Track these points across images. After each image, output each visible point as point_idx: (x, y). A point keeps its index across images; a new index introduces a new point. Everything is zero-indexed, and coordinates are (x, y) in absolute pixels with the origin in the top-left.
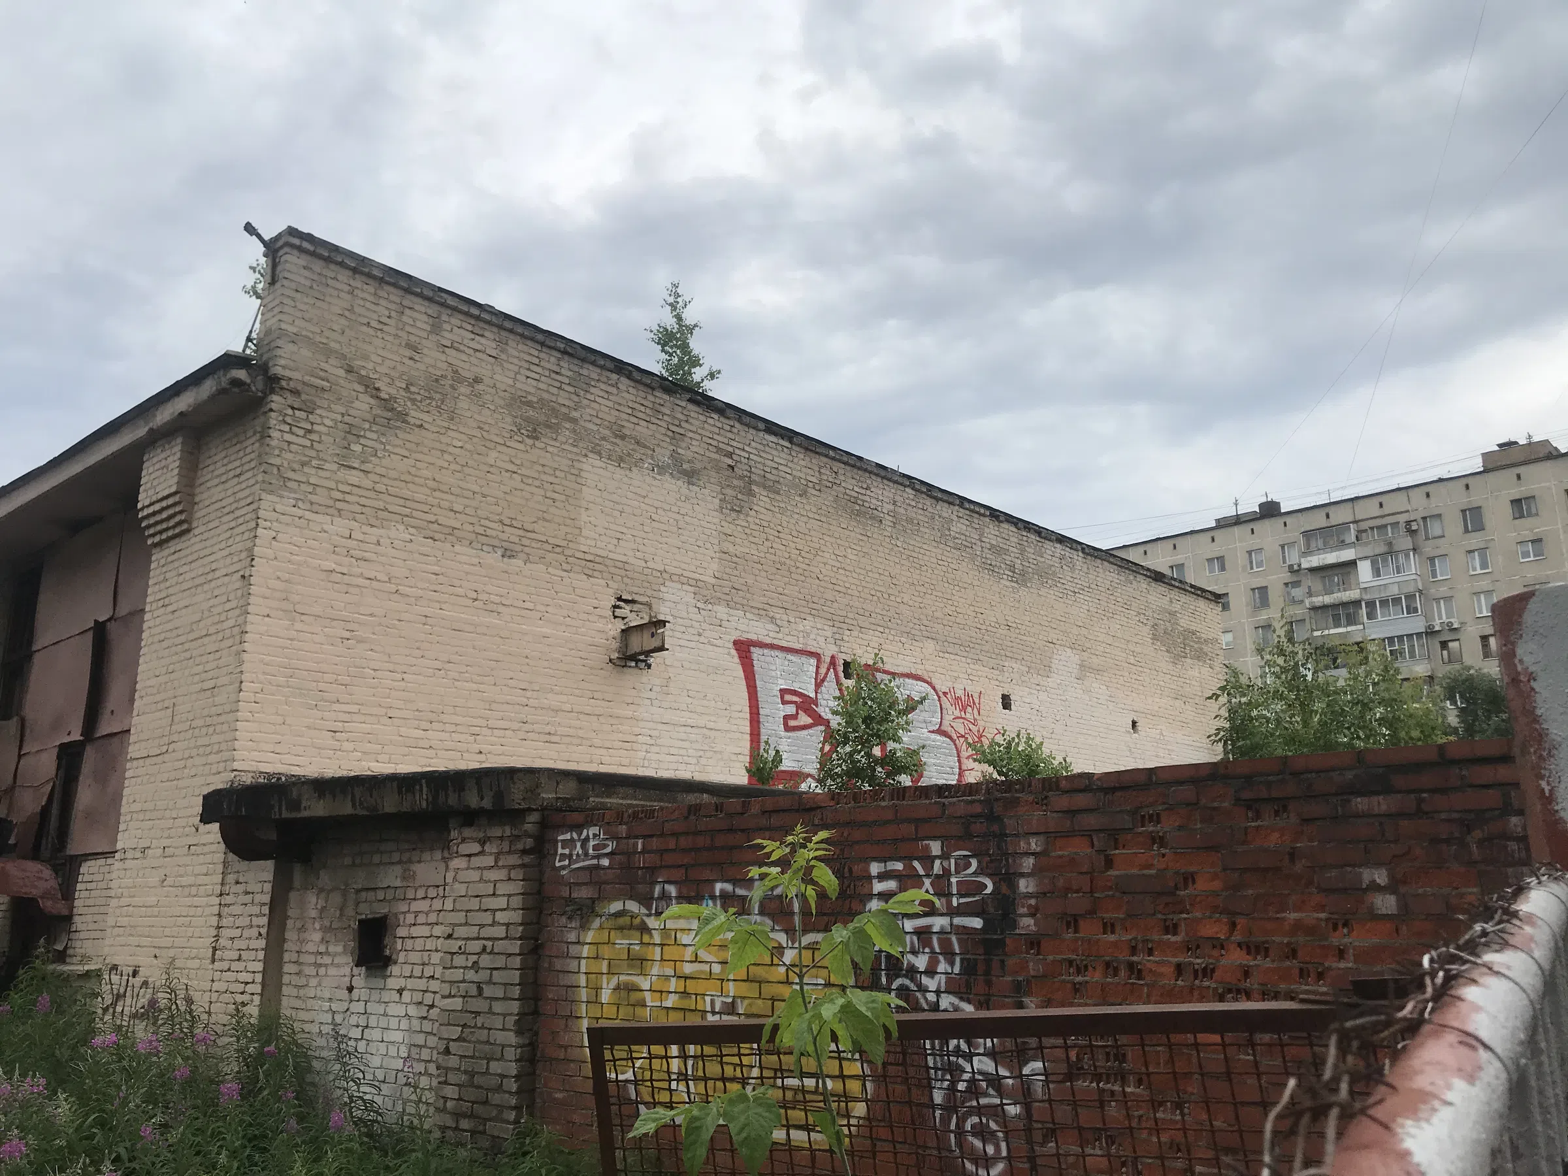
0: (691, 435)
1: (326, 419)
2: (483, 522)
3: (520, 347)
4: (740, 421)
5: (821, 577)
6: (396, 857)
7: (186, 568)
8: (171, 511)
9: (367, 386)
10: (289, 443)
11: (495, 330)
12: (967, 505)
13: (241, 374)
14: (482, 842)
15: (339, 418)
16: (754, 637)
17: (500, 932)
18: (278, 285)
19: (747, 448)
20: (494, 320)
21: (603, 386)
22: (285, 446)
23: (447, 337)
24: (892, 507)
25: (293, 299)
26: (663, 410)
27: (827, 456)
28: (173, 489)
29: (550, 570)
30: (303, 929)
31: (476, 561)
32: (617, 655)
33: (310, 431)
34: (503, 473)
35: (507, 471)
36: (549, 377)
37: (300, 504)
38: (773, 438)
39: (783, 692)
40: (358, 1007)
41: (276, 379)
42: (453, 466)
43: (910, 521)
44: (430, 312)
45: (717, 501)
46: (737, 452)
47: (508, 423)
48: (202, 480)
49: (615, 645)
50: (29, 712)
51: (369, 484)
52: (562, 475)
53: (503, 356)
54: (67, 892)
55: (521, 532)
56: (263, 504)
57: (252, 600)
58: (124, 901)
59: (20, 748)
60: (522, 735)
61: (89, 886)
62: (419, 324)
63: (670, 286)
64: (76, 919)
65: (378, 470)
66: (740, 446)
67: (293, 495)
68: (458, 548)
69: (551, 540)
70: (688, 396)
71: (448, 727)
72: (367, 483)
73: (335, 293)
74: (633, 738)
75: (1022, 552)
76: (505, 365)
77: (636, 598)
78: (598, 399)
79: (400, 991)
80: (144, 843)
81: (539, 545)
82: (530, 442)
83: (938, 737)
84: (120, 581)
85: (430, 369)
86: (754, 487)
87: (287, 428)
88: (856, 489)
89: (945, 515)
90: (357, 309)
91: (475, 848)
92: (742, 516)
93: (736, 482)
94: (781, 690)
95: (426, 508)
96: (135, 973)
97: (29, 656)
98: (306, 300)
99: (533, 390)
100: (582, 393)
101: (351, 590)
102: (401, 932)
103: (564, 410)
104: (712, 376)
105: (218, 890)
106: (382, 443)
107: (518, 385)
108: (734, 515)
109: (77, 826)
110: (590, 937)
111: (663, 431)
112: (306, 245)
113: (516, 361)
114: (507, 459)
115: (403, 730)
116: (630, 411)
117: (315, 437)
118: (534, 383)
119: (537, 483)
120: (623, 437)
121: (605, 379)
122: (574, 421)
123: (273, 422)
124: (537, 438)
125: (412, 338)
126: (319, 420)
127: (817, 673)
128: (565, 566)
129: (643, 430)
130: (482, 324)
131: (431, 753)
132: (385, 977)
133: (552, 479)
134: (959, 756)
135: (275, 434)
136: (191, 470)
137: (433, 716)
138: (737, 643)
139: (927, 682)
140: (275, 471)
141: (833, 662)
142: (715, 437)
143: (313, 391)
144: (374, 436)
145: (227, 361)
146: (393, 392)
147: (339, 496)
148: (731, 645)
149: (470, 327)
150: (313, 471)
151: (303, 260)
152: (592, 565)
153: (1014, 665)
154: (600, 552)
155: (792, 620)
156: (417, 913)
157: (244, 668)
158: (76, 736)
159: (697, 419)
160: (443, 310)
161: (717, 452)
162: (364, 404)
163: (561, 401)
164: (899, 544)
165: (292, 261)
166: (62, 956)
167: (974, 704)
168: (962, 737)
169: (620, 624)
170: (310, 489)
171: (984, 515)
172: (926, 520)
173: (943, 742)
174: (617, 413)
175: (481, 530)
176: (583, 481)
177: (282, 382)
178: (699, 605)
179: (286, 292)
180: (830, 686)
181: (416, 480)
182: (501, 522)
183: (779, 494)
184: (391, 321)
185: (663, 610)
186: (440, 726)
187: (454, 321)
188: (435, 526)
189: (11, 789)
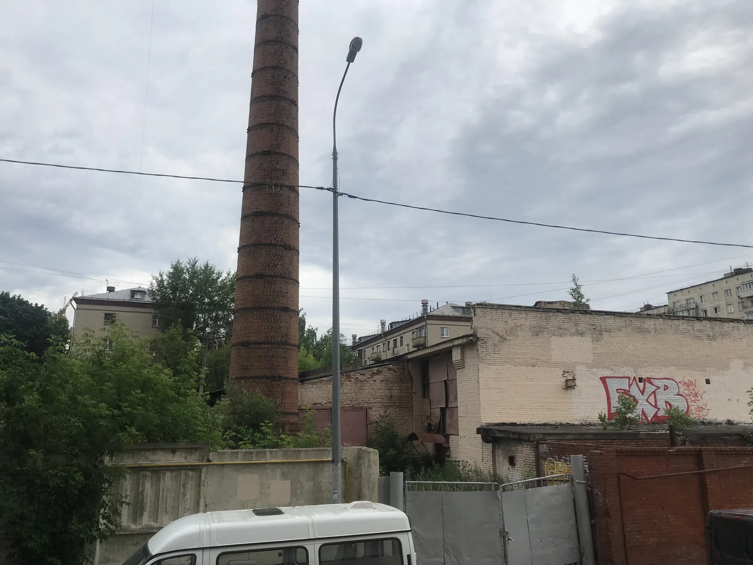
0: (581, 323)
1: (489, 344)
2: (527, 360)
3: (531, 314)
4: (596, 315)
5: (628, 354)
6: (514, 445)
7: (464, 376)
8: (460, 363)
9: (497, 334)
10: (483, 351)
11: (524, 311)
12: (685, 319)
13: (472, 338)
14: (528, 445)
15: (492, 343)
16: (607, 376)
17: (532, 461)
18: (476, 316)
19: (599, 322)
21: (554, 317)
23: (513, 317)
24: (654, 326)
26: (572, 318)
27: (627, 317)
28: (460, 359)
29: (545, 368)
30: (499, 457)
31: (526, 369)
32: (565, 387)
34: (530, 346)
36: (539, 319)
37: (487, 364)
38: (608, 316)
40: (511, 473)
41: (478, 338)
43: (661, 329)
44: (509, 312)
45: (591, 339)
46: (596, 323)
47: (530, 334)
48: (465, 357)
49: (564, 384)
50: (431, 397)
51: (500, 357)
52: (545, 343)
53: (527, 317)
54: (448, 442)
55: (536, 360)
56: (479, 365)
57: (480, 387)
58: (462, 447)
59: (431, 406)
60: (542, 409)
61: (453, 441)
62: (506, 316)
63: (572, 275)
64: (450, 448)
65: (502, 353)
66: (597, 322)
67: (485, 363)
68: (521, 367)
69: (544, 360)
70: (579, 312)
71: (524, 409)
73: (487, 315)
74: (572, 407)
75: (713, 328)
76: (528, 319)
77: (569, 371)
78: (553, 321)
79: (518, 470)
80: (465, 435)
81: (541, 362)
82: (536, 337)
83: (678, 396)
84: (448, 371)
85: (511, 326)
86: (602, 332)
87: (482, 348)
88: (640, 324)
89: (676, 324)
90: (493, 317)
91: (527, 446)
92: (599, 342)
93: (596, 332)
94: (617, 389)
95: (513, 359)
96: (467, 462)
97: (429, 384)
98: (482, 318)
99: (535, 324)
100: (548, 321)
101: (500, 381)
102: (517, 459)
103: (545, 326)
104: (588, 300)
105: (481, 448)
106: (502, 346)
107: (532, 323)
108: (597, 342)
109: (448, 427)
110: (546, 463)
111: (573, 324)
112: (480, 306)
113: (531, 318)
114: (531, 342)
116: (562, 321)
117: (487, 349)
118: (536, 322)
119: (539, 347)
120: (561, 329)
122: (547, 328)
123: (479, 348)
124: (538, 336)
125: (505, 320)
126: (488, 345)
127: (629, 382)
128: (548, 366)
129: (566, 326)
130: (521, 311)
131: (521, 416)
132: (515, 467)
133: (543, 345)
134: (687, 401)
135: (480, 350)
136: (463, 354)
138: (601, 378)
139: (672, 380)
140: (481, 358)
141: (635, 378)
142: (589, 321)
143: (486, 339)
144: (500, 345)
145: (468, 336)
146: (503, 334)
147: (494, 360)
148: (599, 379)
149: (518, 313)
150: (488, 356)
151: (480, 310)
152: (555, 365)
153: (711, 369)
154: (557, 361)
155: (618, 368)
156: (518, 456)
157: (480, 401)
159: (583, 318)
160: (511, 311)
161: (590, 325)
162: (497, 338)
163: (543, 324)
164: (657, 337)
166: (449, 456)
167: (693, 384)
168: (688, 395)
169: (565, 379)
170: (488, 360)
171: (694, 320)
172: (668, 327)
173: (680, 398)
174: (558, 323)
175: (526, 362)
176: (551, 343)
177: (480, 338)
178: (588, 369)
179: (478, 318)
180: (634, 386)
181: (510, 353)
182: (531, 358)
183: (611, 332)
184: (500, 318)
185: (577, 373)
186: (522, 409)
187: (514, 312)
188: (516, 363)
189: (430, 417)
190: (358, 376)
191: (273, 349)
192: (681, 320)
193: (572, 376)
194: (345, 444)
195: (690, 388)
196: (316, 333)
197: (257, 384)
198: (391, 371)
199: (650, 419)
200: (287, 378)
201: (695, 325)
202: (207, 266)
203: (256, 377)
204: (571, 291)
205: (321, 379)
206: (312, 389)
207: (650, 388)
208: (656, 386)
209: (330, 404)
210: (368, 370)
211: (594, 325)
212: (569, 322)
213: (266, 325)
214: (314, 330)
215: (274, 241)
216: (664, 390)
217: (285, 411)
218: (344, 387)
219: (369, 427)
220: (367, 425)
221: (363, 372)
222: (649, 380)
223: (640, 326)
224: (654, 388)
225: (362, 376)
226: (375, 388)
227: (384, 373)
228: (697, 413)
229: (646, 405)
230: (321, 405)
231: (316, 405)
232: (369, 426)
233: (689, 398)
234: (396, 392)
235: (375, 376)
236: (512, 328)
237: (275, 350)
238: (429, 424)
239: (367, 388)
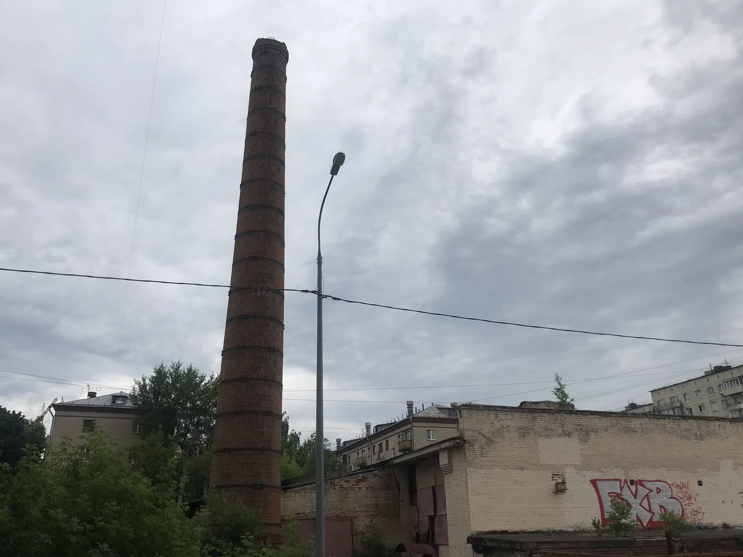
0: (567, 423)
1: (477, 446)
2: (515, 462)
3: (517, 414)
4: (582, 414)
5: (617, 455)
7: (453, 481)
8: (447, 467)
9: (484, 436)
10: (470, 455)
11: (510, 412)
12: (671, 418)
14: (521, 555)
15: (479, 445)
16: (596, 478)
18: (462, 418)
19: (585, 422)
21: (540, 418)
23: (499, 418)
24: (640, 426)
26: (558, 418)
27: (613, 416)
28: (447, 463)
29: (534, 471)
31: (515, 473)
32: (555, 491)
33: (474, 451)
34: (518, 448)
36: (526, 420)
37: (475, 468)
38: (594, 416)
39: (609, 493)
41: (465, 440)
42: (506, 450)
43: (648, 429)
44: (494, 413)
45: (578, 440)
46: (582, 424)
47: (517, 435)
48: (453, 461)
49: (554, 488)
50: (419, 505)
52: (533, 445)
53: (513, 418)
54: (437, 553)
55: (525, 463)
56: (467, 470)
57: (469, 492)
59: (419, 515)
61: (442, 552)
62: (492, 417)
63: (555, 375)
65: (489, 456)
66: (583, 422)
67: (473, 466)
68: (510, 470)
69: (532, 463)
70: (564, 412)
72: (488, 460)
73: (473, 416)
74: (564, 513)
75: (699, 428)
76: (514, 420)
77: (558, 473)
78: (539, 422)
80: (455, 545)
81: (530, 465)
82: (523, 438)
83: (672, 500)
84: (436, 476)
85: (497, 428)
86: (589, 433)
87: (469, 451)
88: (626, 424)
89: (662, 423)
90: (479, 418)
92: (587, 443)
93: (583, 433)
95: (501, 462)
97: (416, 490)
98: (468, 420)
99: (521, 425)
100: (534, 421)
101: (488, 486)
103: (531, 427)
104: (572, 400)
106: (489, 449)
107: (518, 424)
108: (584, 443)
109: (437, 536)
111: (559, 424)
112: (466, 408)
113: (517, 419)
114: (518, 444)
116: (548, 422)
117: (475, 452)
119: (527, 449)
120: (548, 430)
122: (534, 429)
123: (466, 451)
124: (525, 437)
125: (492, 421)
126: (475, 447)
127: (620, 485)
128: (538, 469)
129: (553, 426)
130: (507, 412)
133: (530, 447)
134: (681, 505)
135: (467, 453)
136: (450, 458)
138: (591, 481)
139: (665, 482)
140: (468, 462)
141: (626, 481)
142: (575, 421)
143: (472, 441)
144: (487, 448)
145: (455, 438)
146: (489, 436)
147: (482, 464)
148: (589, 482)
149: (504, 414)
150: (476, 460)
151: (466, 411)
152: (544, 467)
153: (702, 470)
154: (545, 463)
155: (608, 470)
157: (470, 508)
158: (433, 514)
159: (569, 418)
160: (497, 411)
161: (576, 426)
162: (484, 441)
163: (529, 425)
164: (645, 437)
167: (685, 486)
168: (682, 498)
169: (555, 482)
170: (476, 464)
171: (679, 419)
172: (655, 427)
173: (674, 501)
174: (545, 424)
175: (515, 465)
176: (539, 445)
177: (467, 441)
178: (577, 472)
179: (463, 420)
180: (626, 488)
181: (498, 456)
182: (519, 461)
183: (598, 432)
184: (486, 419)
185: (567, 475)
186: (513, 516)
187: (500, 414)
188: (504, 466)
189: (418, 525)
190: (343, 483)
191: (255, 455)
192: (667, 420)
193: (562, 478)
195: (683, 491)
196: (299, 438)
197: (238, 493)
198: (377, 478)
199: (645, 524)
200: (268, 486)
201: (682, 424)
202: (190, 369)
203: (238, 486)
204: (555, 391)
205: (304, 487)
206: (295, 498)
207: (642, 492)
208: (649, 489)
209: (314, 513)
210: (353, 476)
211: (580, 425)
212: (555, 422)
213: (249, 430)
214: (297, 435)
215: (258, 344)
216: (657, 494)
218: (328, 495)
220: (352, 536)
221: (348, 479)
222: (640, 482)
223: (626, 425)
224: (647, 491)
225: (347, 483)
226: (360, 496)
227: (369, 480)
228: (692, 517)
229: (640, 509)
230: (304, 515)
231: (299, 515)
232: (355, 537)
233: (683, 502)
234: (382, 500)
235: (360, 483)
236: (499, 430)
237: (257, 456)
238: (418, 534)
239: (352, 496)
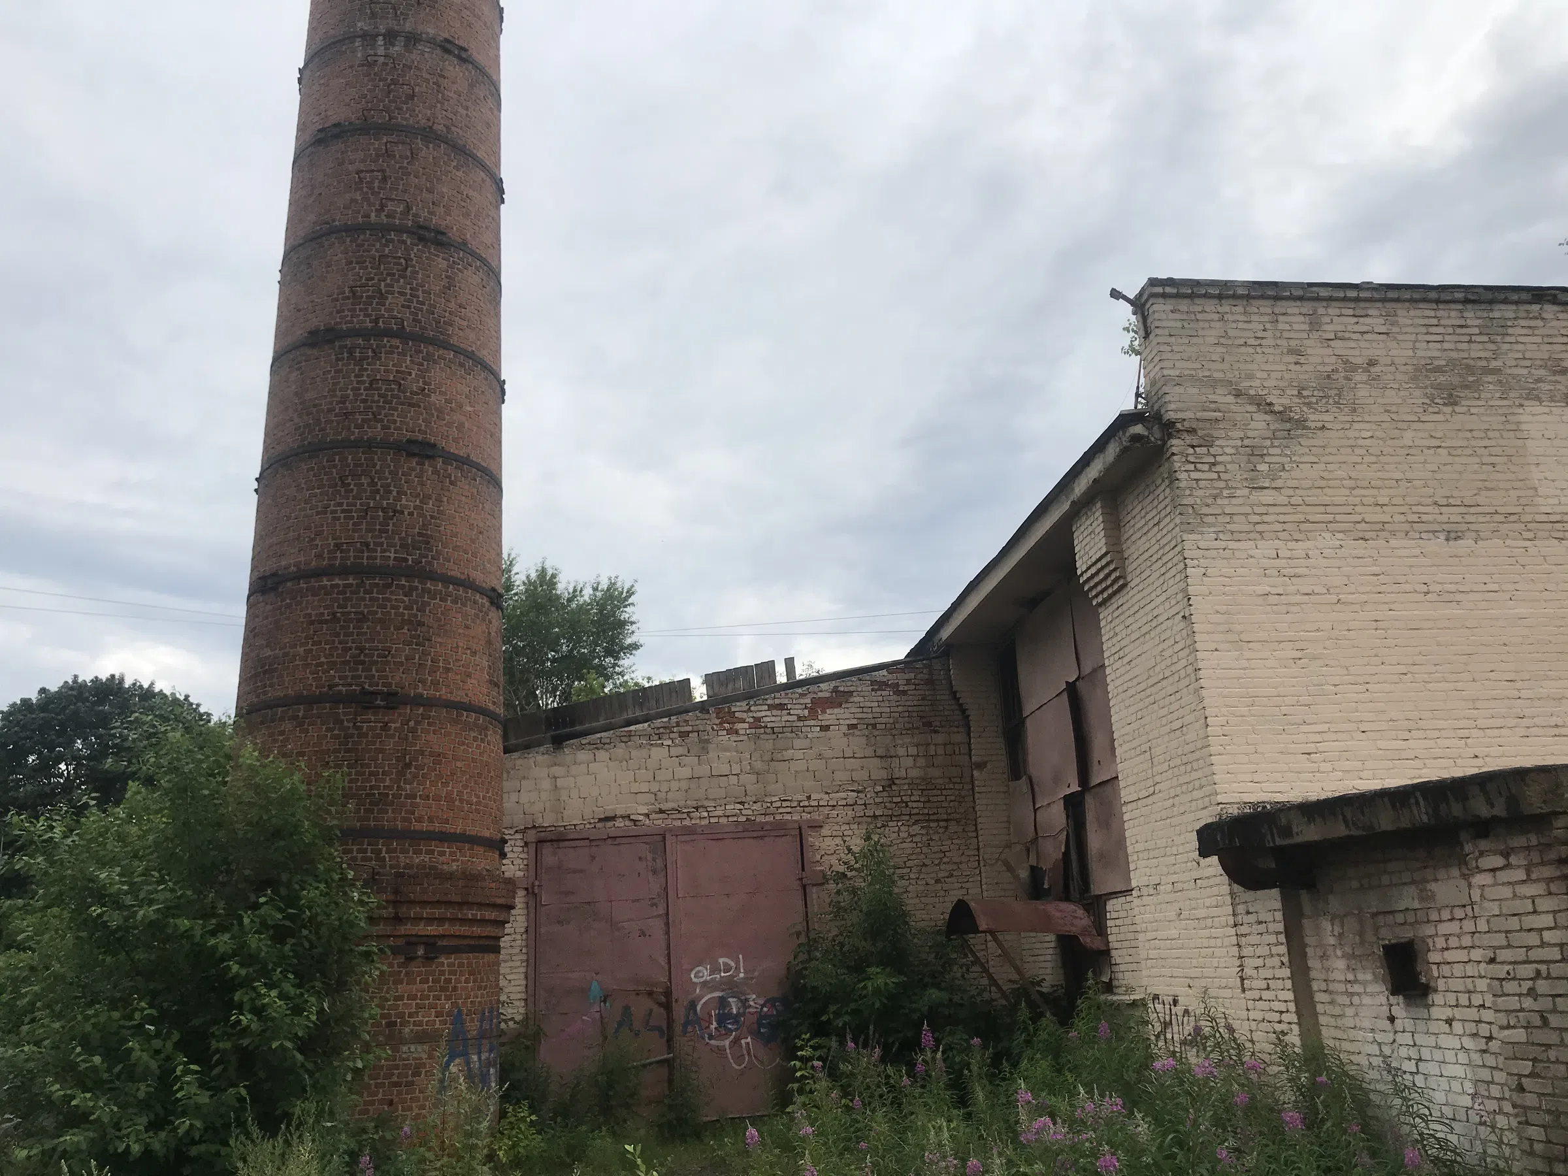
1: (1226, 447)
2: (1415, 509)
3: (1412, 313)
7: (1130, 620)
8: (1106, 571)
9: (1259, 405)
10: (1197, 481)
11: (1379, 305)
13: (1138, 429)
14: (1506, 855)
15: (1239, 443)
17: (1553, 953)
18: (1152, 336)
20: (1376, 295)
21: (1524, 323)
22: (1194, 484)
23: (1329, 330)
25: (1168, 344)
28: (1104, 550)
29: (1508, 542)
30: (1324, 957)
31: (1417, 551)
33: (1214, 464)
34: (1425, 451)
35: (1429, 448)
36: (1454, 334)
37: (1221, 536)
40: (1406, 1039)
41: (1171, 424)
42: (1367, 459)
44: (1304, 311)
47: (1418, 398)
48: (1126, 537)
50: (1033, 770)
51: (1285, 500)
52: (1497, 434)
53: (1395, 329)
54: (1100, 928)
55: (1462, 510)
56: (1187, 545)
57: (1198, 637)
58: (1150, 935)
59: (1034, 804)
60: (1523, 732)
61: (1118, 922)
62: (1295, 327)
64: (1114, 953)
65: (1290, 483)
67: (1213, 529)
68: (1393, 542)
69: (1501, 510)
71: (1432, 734)
72: (1282, 499)
73: (1207, 325)
76: (1400, 337)
78: (1520, 339)
79: (1449, 1022)
80: (1155, 880)
81: (1488, 518)
82: (1448, 409)
84: (1078, 643)
85: (1319, 368)
87: (1191, 467)
90: (1231, 333)
91: (1499, 861)
95: (1349, 509)
96: (1175, 1002)
97: (1022, 722)
98: (1180, 341)
99: (1437, 354)
100: (1499, 338)
101: (1292, 609)
102: (1434, 957)
103: (1484, 363)
106: (1287, 456)
107: (1420, 353)
109: (1095, 867)
112: (1168, 290)
113: (1410, 330)
114: (1426, 435)
115: (1381, 744)
117: (1219, 468)
118: (1438, 346)
119: (1468, 451)
121: (1524, 315)
122: (1496, 371)
123: (1177, 465)
124: (1455, 404)
125: (1293, 343)
126: (1220, 451)
128: (1526, 534)
130: (1363, 305)
132: (1428, 1007)
133: (1486, 443)
135: (1183, 476)
136: (1115, 528)
137: (1411, 725)
140: (1191, 511)
143: (1208, 425)
144: (1278, 451)
145: (1124, 421)
146: (1286, 401)
147: (1256, 518)
149: (1351, 312)
150: (1226, 501)
151: (1168, 306)
152: (1562, 526)
156: (1447, 937)
157: (1205, 704)
160: (1316, 304)
162: (1260, 423)
163: (1474, 354)
165: (1159, 309)
166: (1109, 988)
170: (1227, 519)
174: (1548, 347)
175: (1415, 518)
176: (1525, 434)
177: (1179, 426)
179: (1161, 340)
181: (1332, 483)
182: (1436, 503)
184: (1268, 334)
186: (1421, 734)
187: (1331, 311)
188: (1363, 526)
189: (1035, 840)
190: (762, 712)
191: (366, 592)
194: (721, 960)
197: (301, 725)
198: (884, 693)
200: (418, 701)
203: (299, 700)
205: (626, 729)
206: (593, 767)
209: (664, 816)
210: (800, 690)
215: (378, 216)
217: (416, 826)
218: (712, 755)
219: (815, 896)
220: (804, 887)
225: (779, 713)
226: (828, 753)
227: (856, 699)
230: (628, 823)
231: (610, 824)
232: (814, 892)
234: (907, 766)
235: (824, 712)
236: (1329, 377)
237: (375, 595)
238: (1034, 870)
239: (799, 754)
